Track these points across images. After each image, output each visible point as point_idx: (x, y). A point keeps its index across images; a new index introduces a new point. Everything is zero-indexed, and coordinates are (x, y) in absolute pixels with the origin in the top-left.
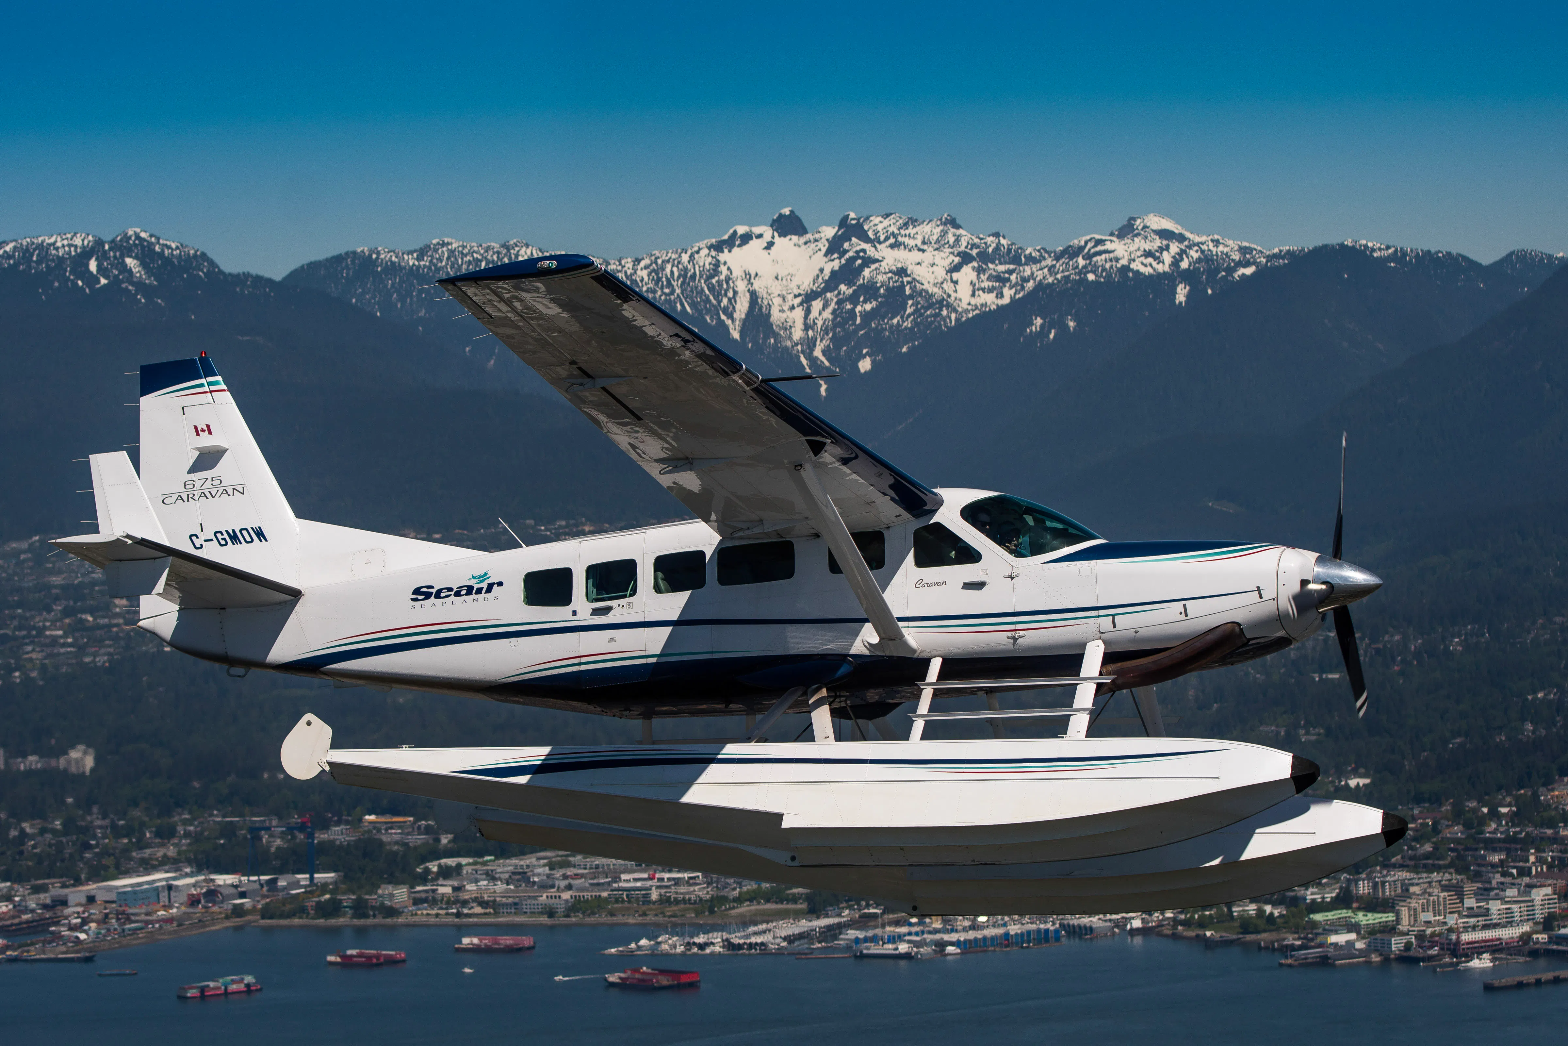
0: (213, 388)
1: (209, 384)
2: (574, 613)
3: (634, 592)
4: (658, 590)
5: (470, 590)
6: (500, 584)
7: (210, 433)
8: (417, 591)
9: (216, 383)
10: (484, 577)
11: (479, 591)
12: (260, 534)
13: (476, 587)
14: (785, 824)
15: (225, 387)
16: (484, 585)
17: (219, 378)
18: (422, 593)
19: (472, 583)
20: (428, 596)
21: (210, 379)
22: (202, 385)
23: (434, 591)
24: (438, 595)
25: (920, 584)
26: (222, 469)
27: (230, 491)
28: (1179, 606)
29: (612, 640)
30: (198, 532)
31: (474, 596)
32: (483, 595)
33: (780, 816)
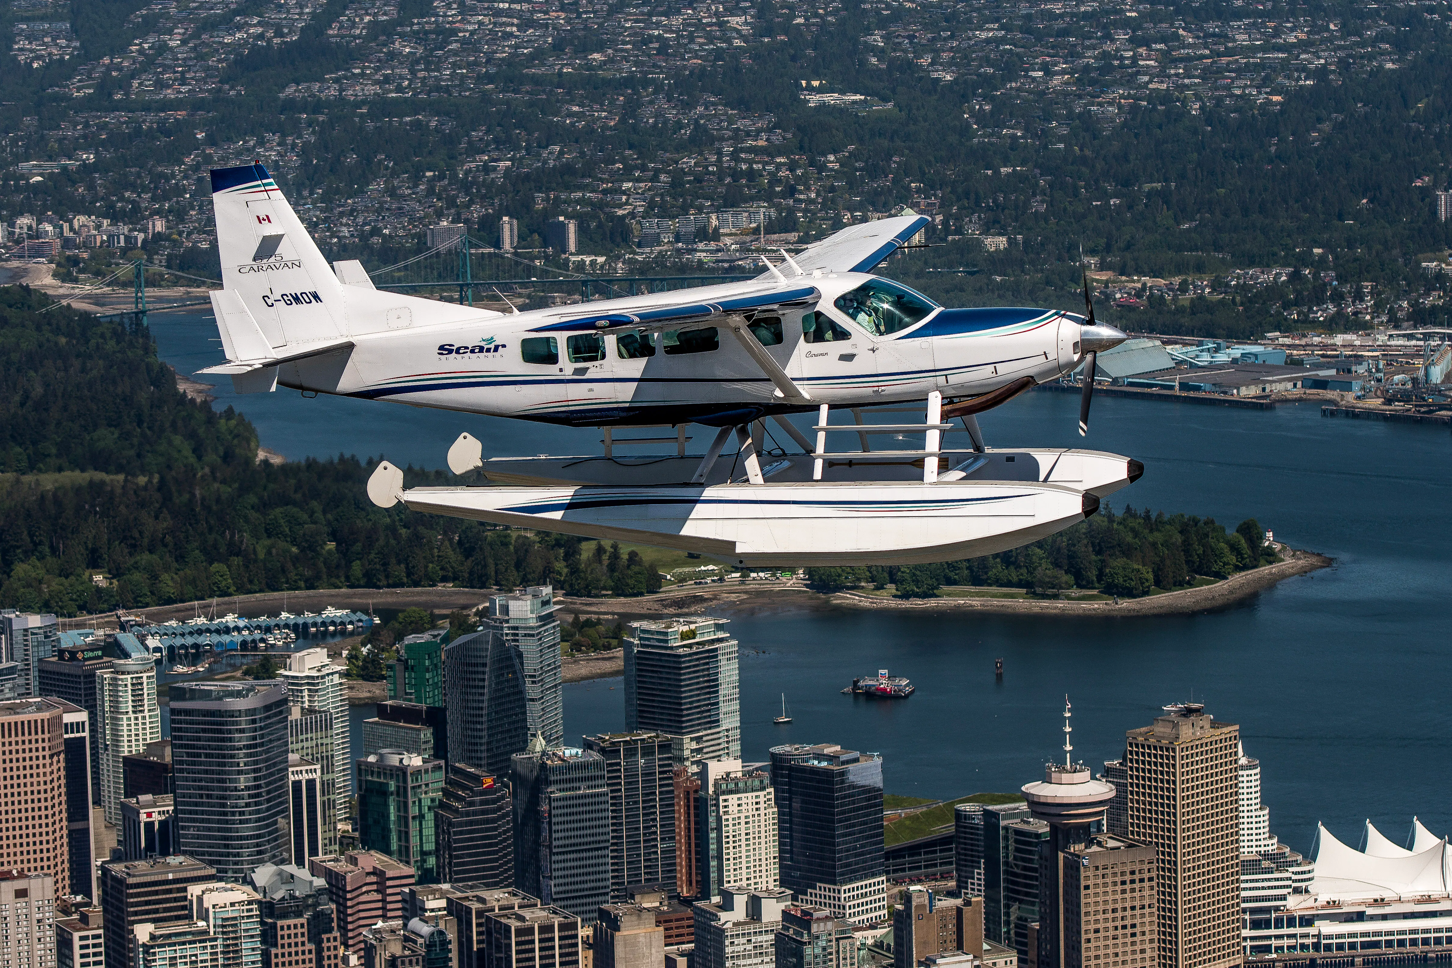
0: (267, 188)
1: (264, 185)
2: (561, 370)
3: (603, 357)
4: (621, 356)
5: (481, 349)
6: (504, 346)
7: (269, 221)
8: (442, 348)
9: (270, 184)
10: (491, 340)
11: (488, 350)
12: (316, 297)
13: (486, 347)
14: (739, 550)
15: (276, 187)
16: (492, 346)
17: (271, 180)
18: (445, 349)
19: (482, 344)
20: (450, 352)
21: (264, 181)
22: (259, 186)
23: (454, 348)
24: (458, 351)
25: (809, 355)
26: (282, 249)
27: (290, 265)
28: (991, 368)
29: (591, 390)
30: (269, 294)
31: (485, 354)
32: (491, 354)
33: (733, 544)
